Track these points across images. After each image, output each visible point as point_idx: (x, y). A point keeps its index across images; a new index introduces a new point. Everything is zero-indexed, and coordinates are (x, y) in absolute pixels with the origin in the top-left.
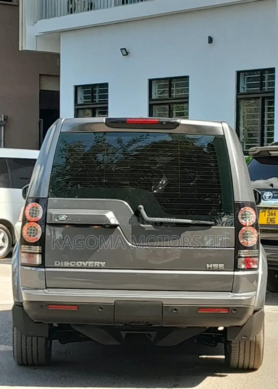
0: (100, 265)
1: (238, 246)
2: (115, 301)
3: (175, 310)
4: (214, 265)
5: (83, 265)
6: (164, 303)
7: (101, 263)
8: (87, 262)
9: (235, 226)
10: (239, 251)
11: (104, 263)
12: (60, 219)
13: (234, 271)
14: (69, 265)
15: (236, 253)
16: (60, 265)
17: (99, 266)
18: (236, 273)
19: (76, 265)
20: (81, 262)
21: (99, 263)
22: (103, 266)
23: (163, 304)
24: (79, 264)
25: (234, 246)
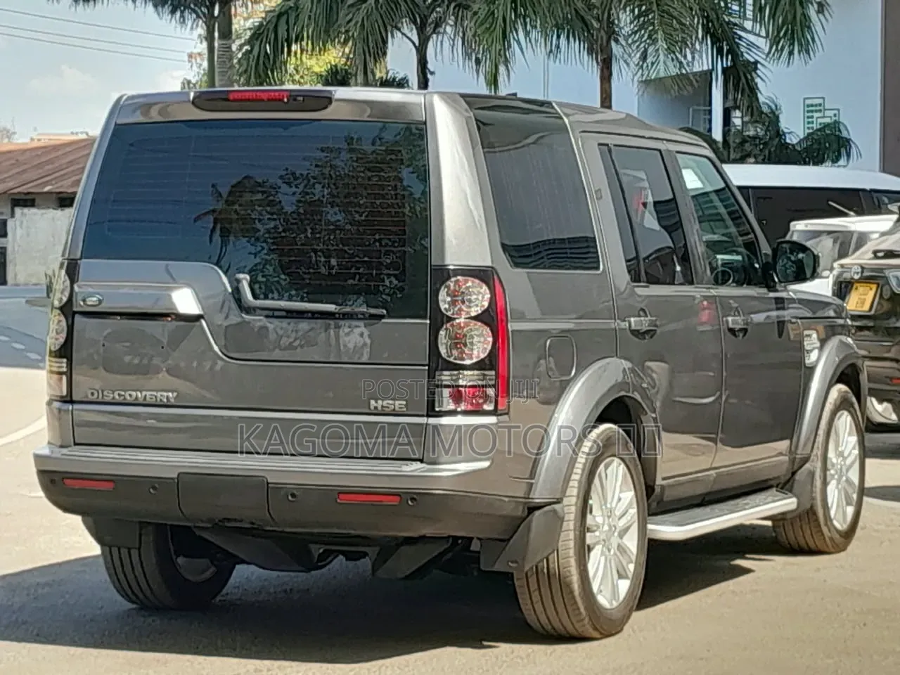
0: (168, 398)
1: (437, 363)
2: (179, 474)
3: (293, 495)
4: (385, 403)
5: (137, 398)
6: (269, 481)
7: (170, 394)
8: (144, 393)
9: (430, 319)
10: (437, 373)
11: (175, 394)
12: (89, 303)
13: (428, 416)
14: (114, 398)
15: (431, 375)
16: (98, 397)
17: (165, 400)
18: (432, 421)
19: (125, 399)
20: (134, 394)
21: (165, 394)
22: (172, 400)
23: (268, 483)
24: (130, 395)
25: (427, 362)
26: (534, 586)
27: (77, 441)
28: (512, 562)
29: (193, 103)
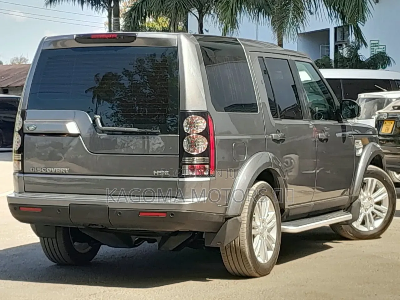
0: (65, 171)
1: (183, 154)
2: (70, 205)
3: (120, 213)
5: (51, 171)
6: (110, 207)
7: (66, 169)
8: (55, 169)
9: (180, 135)
10: (183, 158)
11: (68, 169)
12: (30, 129)
13: (179, 178)
14: (41, 171)
15: (180, 160)
16: (35, 171)
17: (64, 172)
18: (181, 180)
19: (46, 171)
20: (50, 169)
21: (64, 169)
22: (67, 172)
23: (109, 208)
24: (49, 170)
25: (178, 153)
26: (229, 253)
27: (26, 191)
28: (218, 242)
29: (76, 40)
